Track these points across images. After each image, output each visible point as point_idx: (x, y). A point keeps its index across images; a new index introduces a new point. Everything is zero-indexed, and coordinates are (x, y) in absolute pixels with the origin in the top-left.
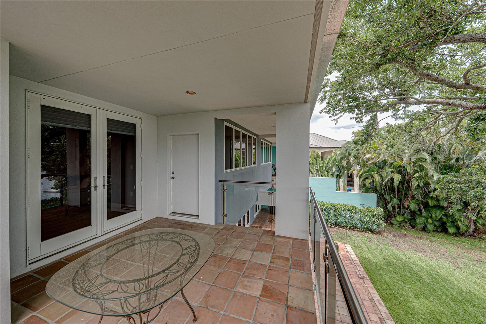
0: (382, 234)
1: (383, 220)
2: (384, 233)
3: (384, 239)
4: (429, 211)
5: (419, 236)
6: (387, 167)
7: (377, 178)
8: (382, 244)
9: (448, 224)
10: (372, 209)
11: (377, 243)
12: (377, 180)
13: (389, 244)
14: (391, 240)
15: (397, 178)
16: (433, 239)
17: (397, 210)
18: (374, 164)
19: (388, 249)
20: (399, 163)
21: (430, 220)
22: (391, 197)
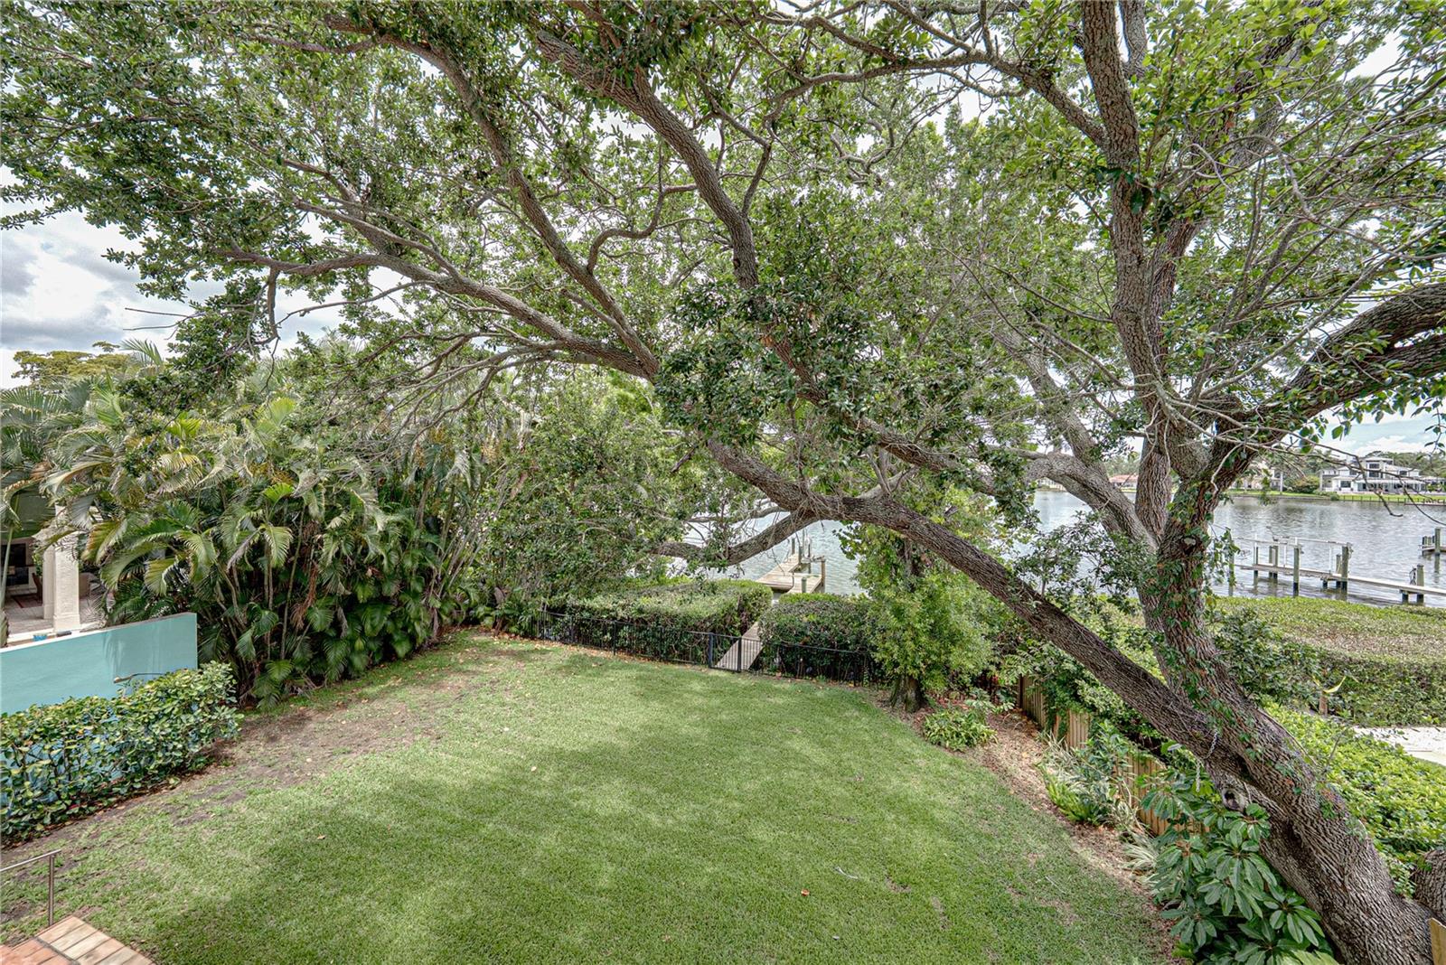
0: (226, 758)
1: (231, 705)
2: (235, 750)
3: (237, 773)
4: (358, 619)
5: (338, 699)
6: (238, 506)
7: (200, 547)
8: (238, 797)
9: (396, 638)
10: (180, 679)
11: (219, 808)
12: (202, 557)
13: (265, 782)
14: (267, 762)
15: (278, 540)
16: (370, 690)
17: (271, 646)
18: (180, 496)
19: (262, 807)
20: (282, 488)
21: (359, 644)
22: (249, 609)
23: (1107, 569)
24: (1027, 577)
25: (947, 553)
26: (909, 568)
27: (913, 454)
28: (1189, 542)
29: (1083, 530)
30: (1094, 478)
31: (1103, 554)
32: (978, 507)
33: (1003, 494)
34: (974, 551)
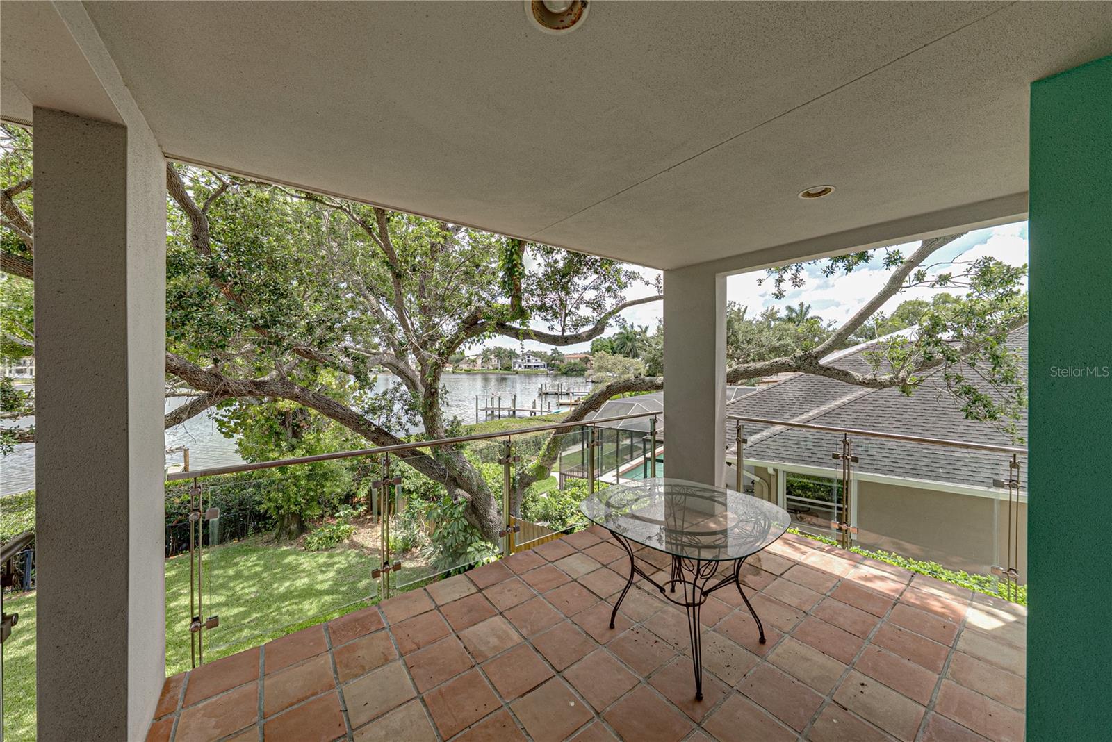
23: (406, 407)
24: (369, 417)
25: (325, 410)
26: (290, 433)
27: (308, 353)
28: (433, 390)
29: (396, 390)
30: (401, 365)
31: (405, 401)
32: (341, 385)
33: (358, 373)
34: (342, 408)
